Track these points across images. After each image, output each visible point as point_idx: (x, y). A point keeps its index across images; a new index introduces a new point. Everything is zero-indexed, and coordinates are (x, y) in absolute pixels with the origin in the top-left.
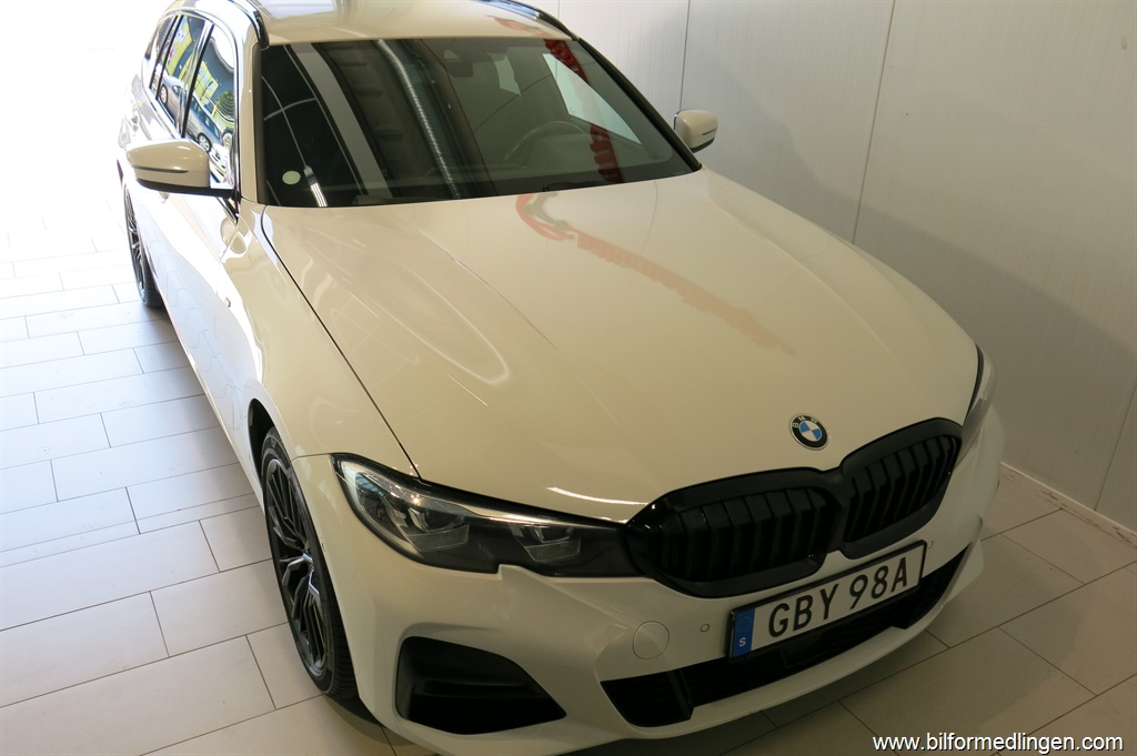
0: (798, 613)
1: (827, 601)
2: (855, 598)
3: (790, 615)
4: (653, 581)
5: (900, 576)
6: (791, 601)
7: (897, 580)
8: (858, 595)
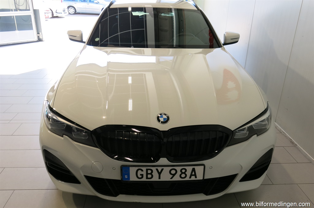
0: (147, 174)
1: (160, 173)
2: (172, 176)
3: (144, 173)
4: (100, 150)
5: (193, 174)
6: (144, 169)
7: (191, 175)
8: (174, 175)
